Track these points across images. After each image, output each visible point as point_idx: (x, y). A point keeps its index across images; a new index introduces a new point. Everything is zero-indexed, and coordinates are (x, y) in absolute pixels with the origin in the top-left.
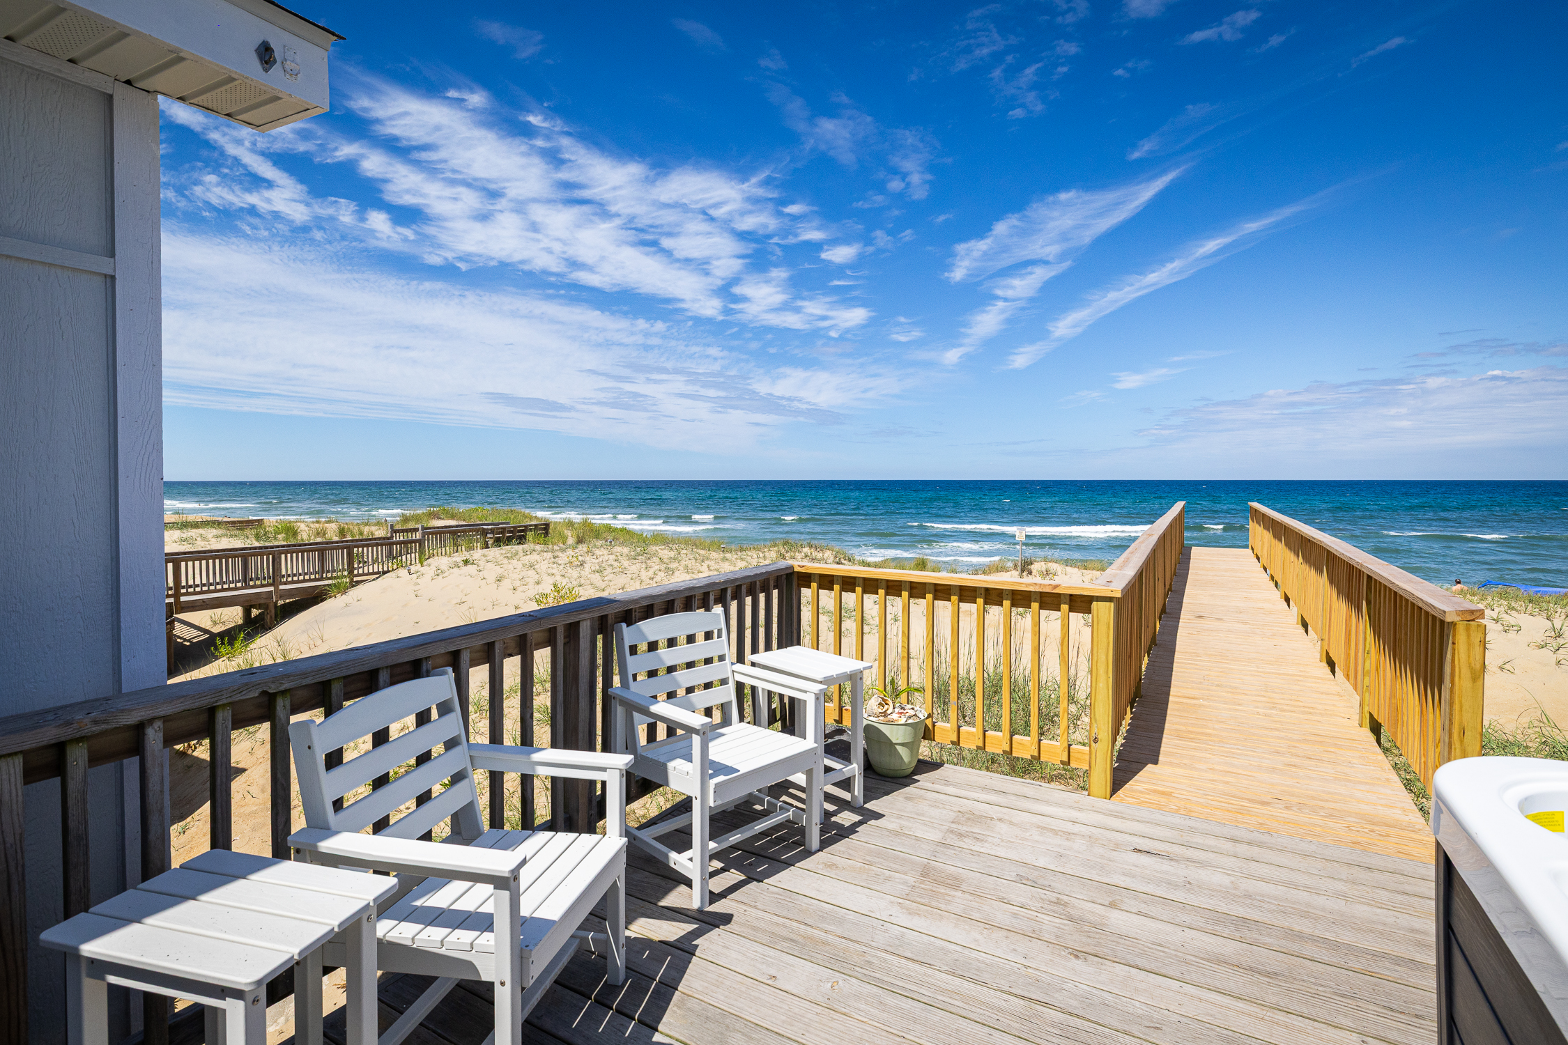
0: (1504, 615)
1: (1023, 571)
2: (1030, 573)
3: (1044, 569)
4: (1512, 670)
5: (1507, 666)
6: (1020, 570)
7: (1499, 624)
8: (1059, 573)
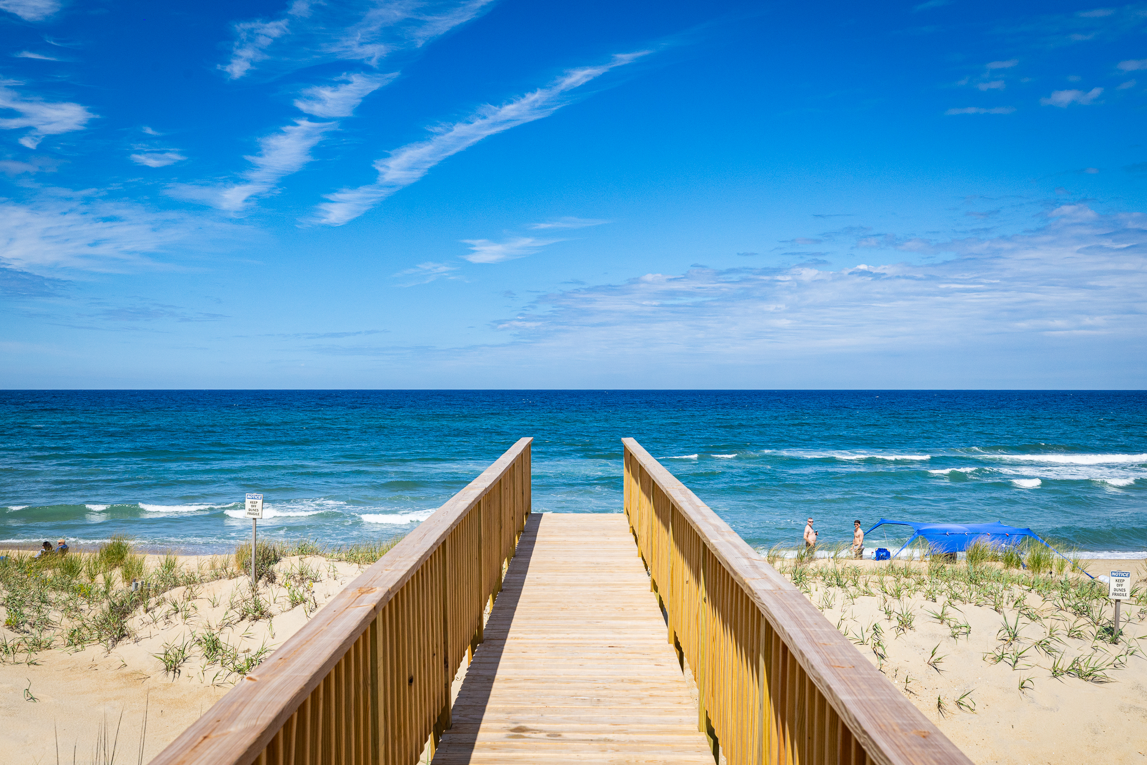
0: (949, 609)
1: (259, 576)
2: (272, 579)
3: (296, 571)
4: (972, 707)
5: (966, 700)
6: (253, 575)
7: (945, 625)
8: (324, 576)
